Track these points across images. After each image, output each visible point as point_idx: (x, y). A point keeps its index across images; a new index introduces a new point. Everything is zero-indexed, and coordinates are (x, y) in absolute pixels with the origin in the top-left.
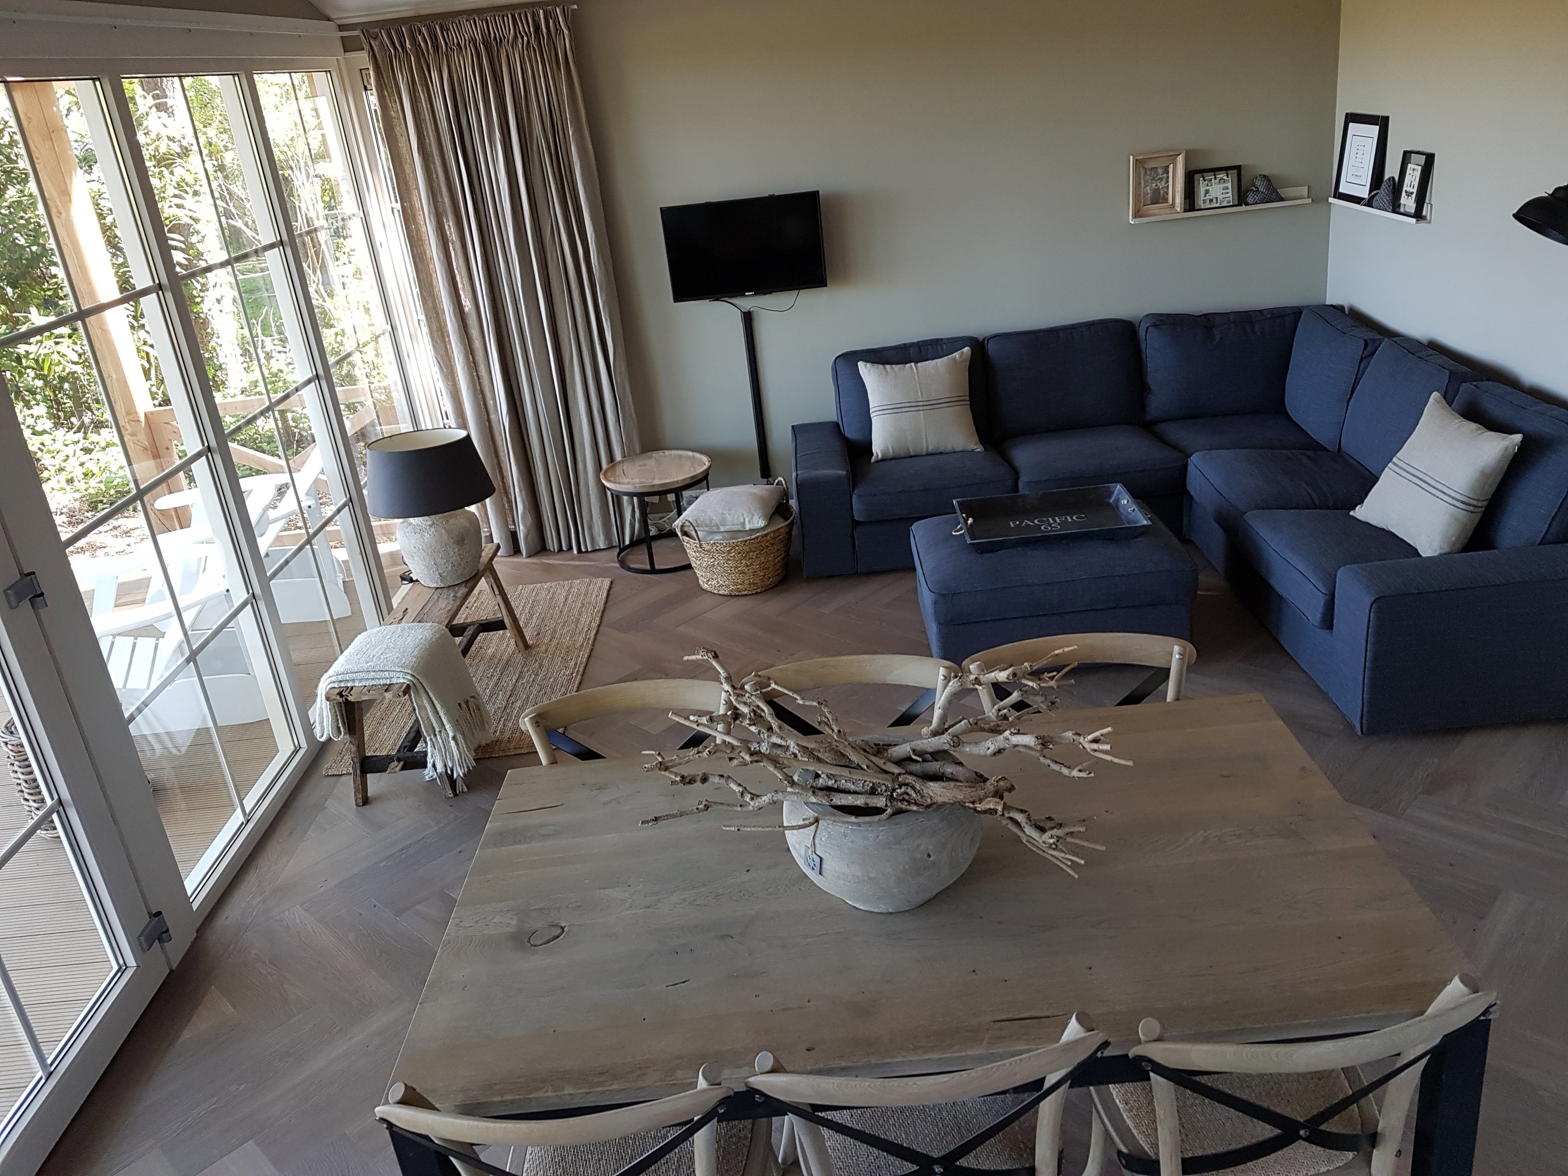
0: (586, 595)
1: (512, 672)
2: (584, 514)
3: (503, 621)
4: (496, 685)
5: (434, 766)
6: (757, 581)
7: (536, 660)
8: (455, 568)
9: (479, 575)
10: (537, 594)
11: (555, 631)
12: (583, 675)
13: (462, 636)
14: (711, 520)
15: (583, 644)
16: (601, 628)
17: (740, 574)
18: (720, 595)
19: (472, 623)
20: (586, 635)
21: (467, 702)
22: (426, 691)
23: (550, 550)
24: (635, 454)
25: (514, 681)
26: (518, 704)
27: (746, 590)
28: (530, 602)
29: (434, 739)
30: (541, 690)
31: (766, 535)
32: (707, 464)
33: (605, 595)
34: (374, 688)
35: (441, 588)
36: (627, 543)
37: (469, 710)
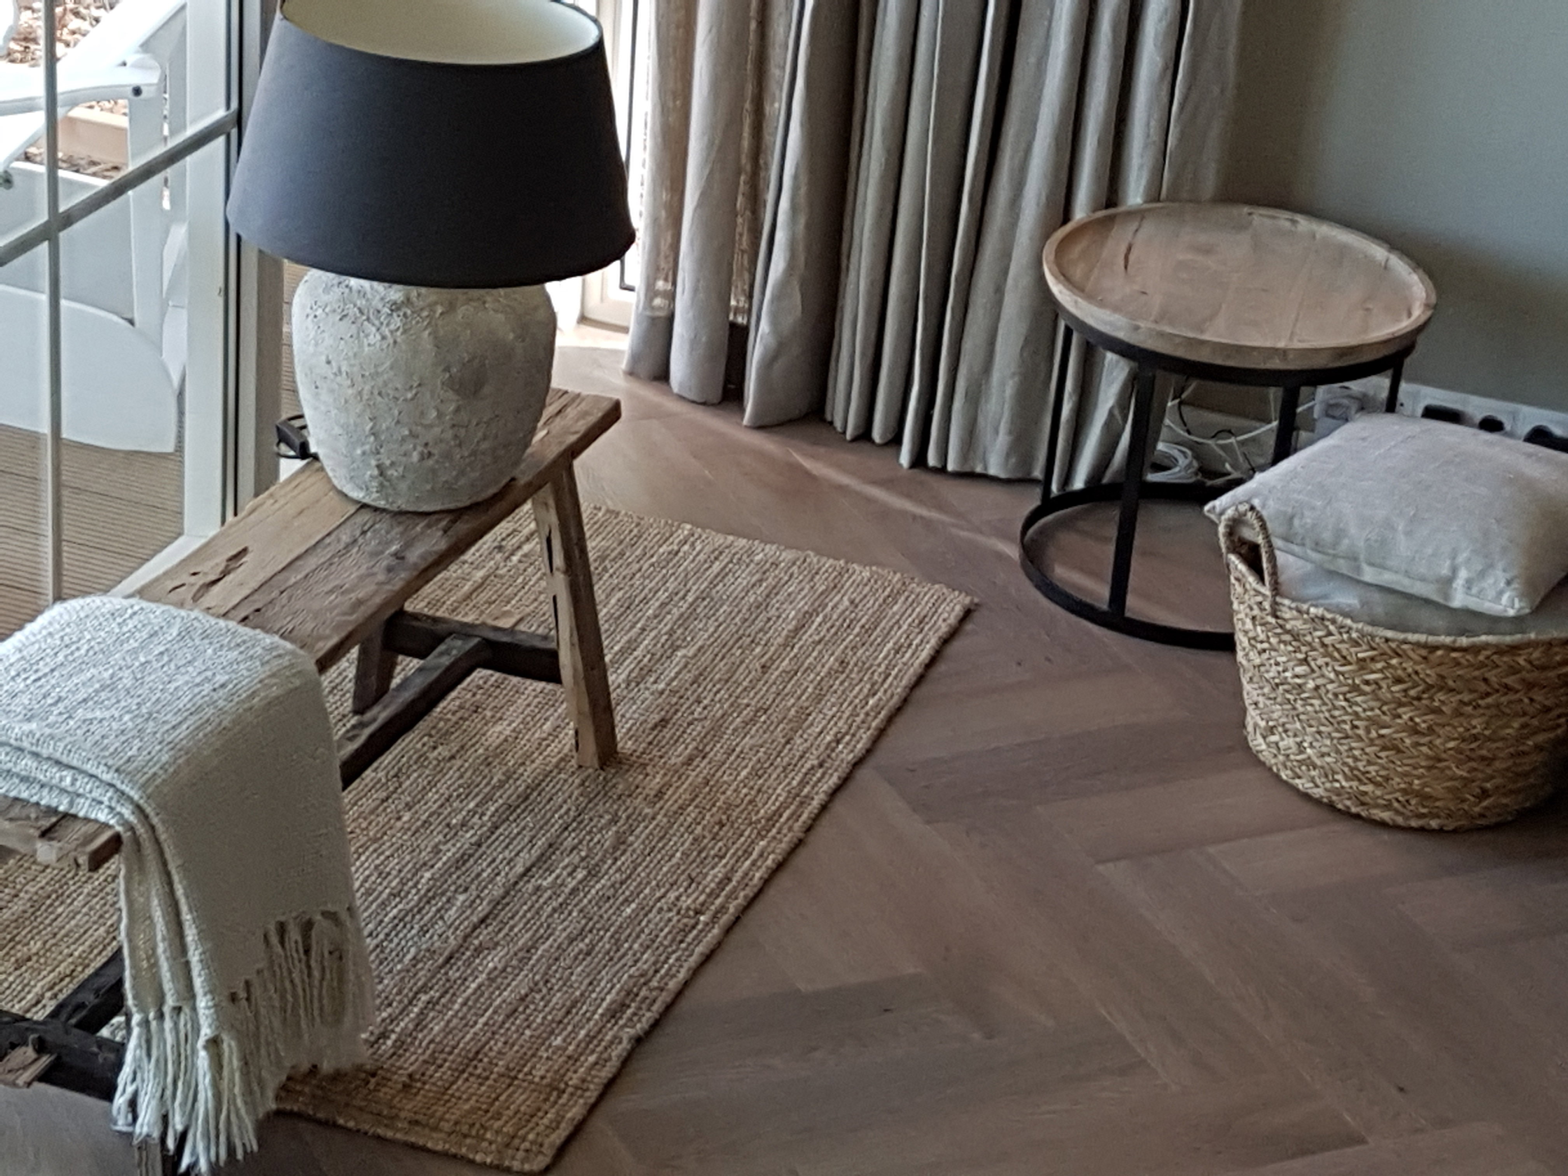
0: (868, 631)
1: (527, 834)
2: (968, 345)
3: (554, 655)
4: (462, 860)
5: (133, 1104)
6: (1437, 789)
7: (614, 821)
8: (430, 462)
9: (510, 498)
10: (722, 575)
11: (716, 731)
12: (729, 930)
13: (422, 656)
14: (1339, 534)
15: (778, 813)
16: (865, 773)
17: (1384, 748)
18: (1294, 789)
19: (464, 631)
20: (803, 783)
21: (307, 927)
22: (168, 874)
23: (831, 423)
24: (1195, 201)
25: (519, 869)
26: (493, 961)
27: (1388, 807)
28: (690, 598)
29: (154, 1024)
30: (581, 934)
31: (1514, 649)
32: (1418, 314)
33: (925, 654)
34: (16, 811)
35: (376, 509)
36: (1078, 483)
37: (307, 952)
